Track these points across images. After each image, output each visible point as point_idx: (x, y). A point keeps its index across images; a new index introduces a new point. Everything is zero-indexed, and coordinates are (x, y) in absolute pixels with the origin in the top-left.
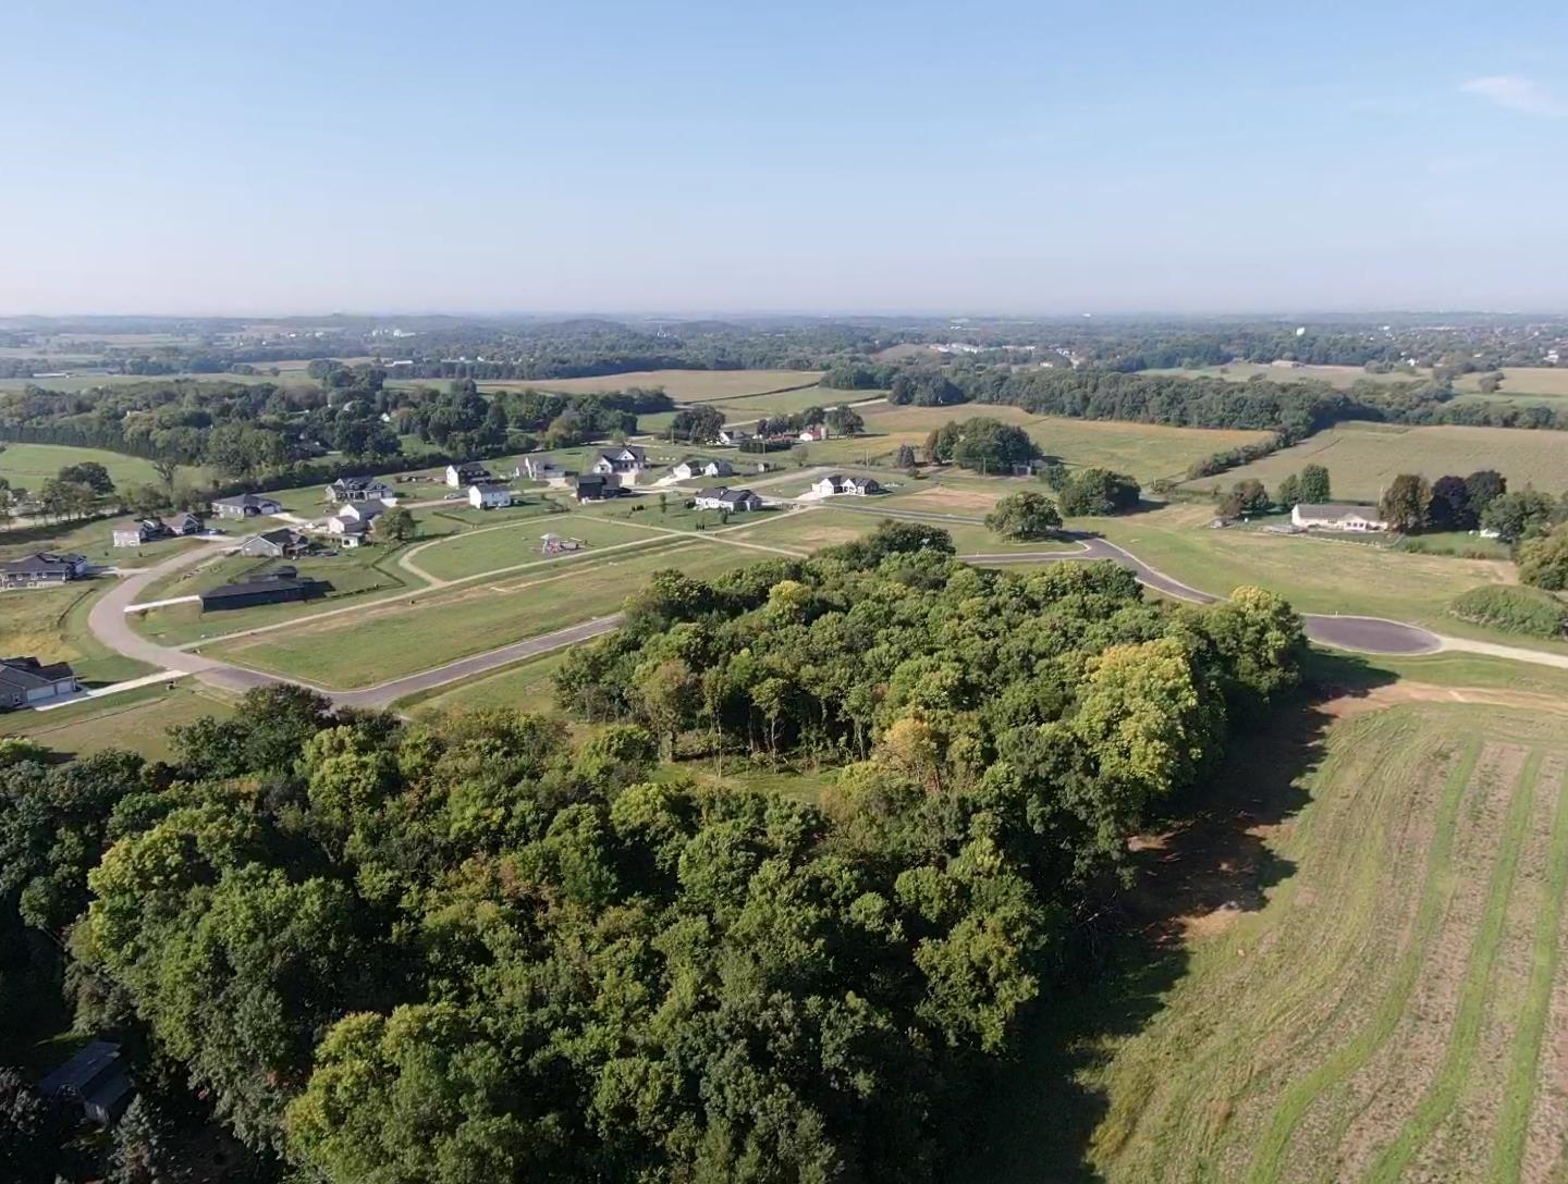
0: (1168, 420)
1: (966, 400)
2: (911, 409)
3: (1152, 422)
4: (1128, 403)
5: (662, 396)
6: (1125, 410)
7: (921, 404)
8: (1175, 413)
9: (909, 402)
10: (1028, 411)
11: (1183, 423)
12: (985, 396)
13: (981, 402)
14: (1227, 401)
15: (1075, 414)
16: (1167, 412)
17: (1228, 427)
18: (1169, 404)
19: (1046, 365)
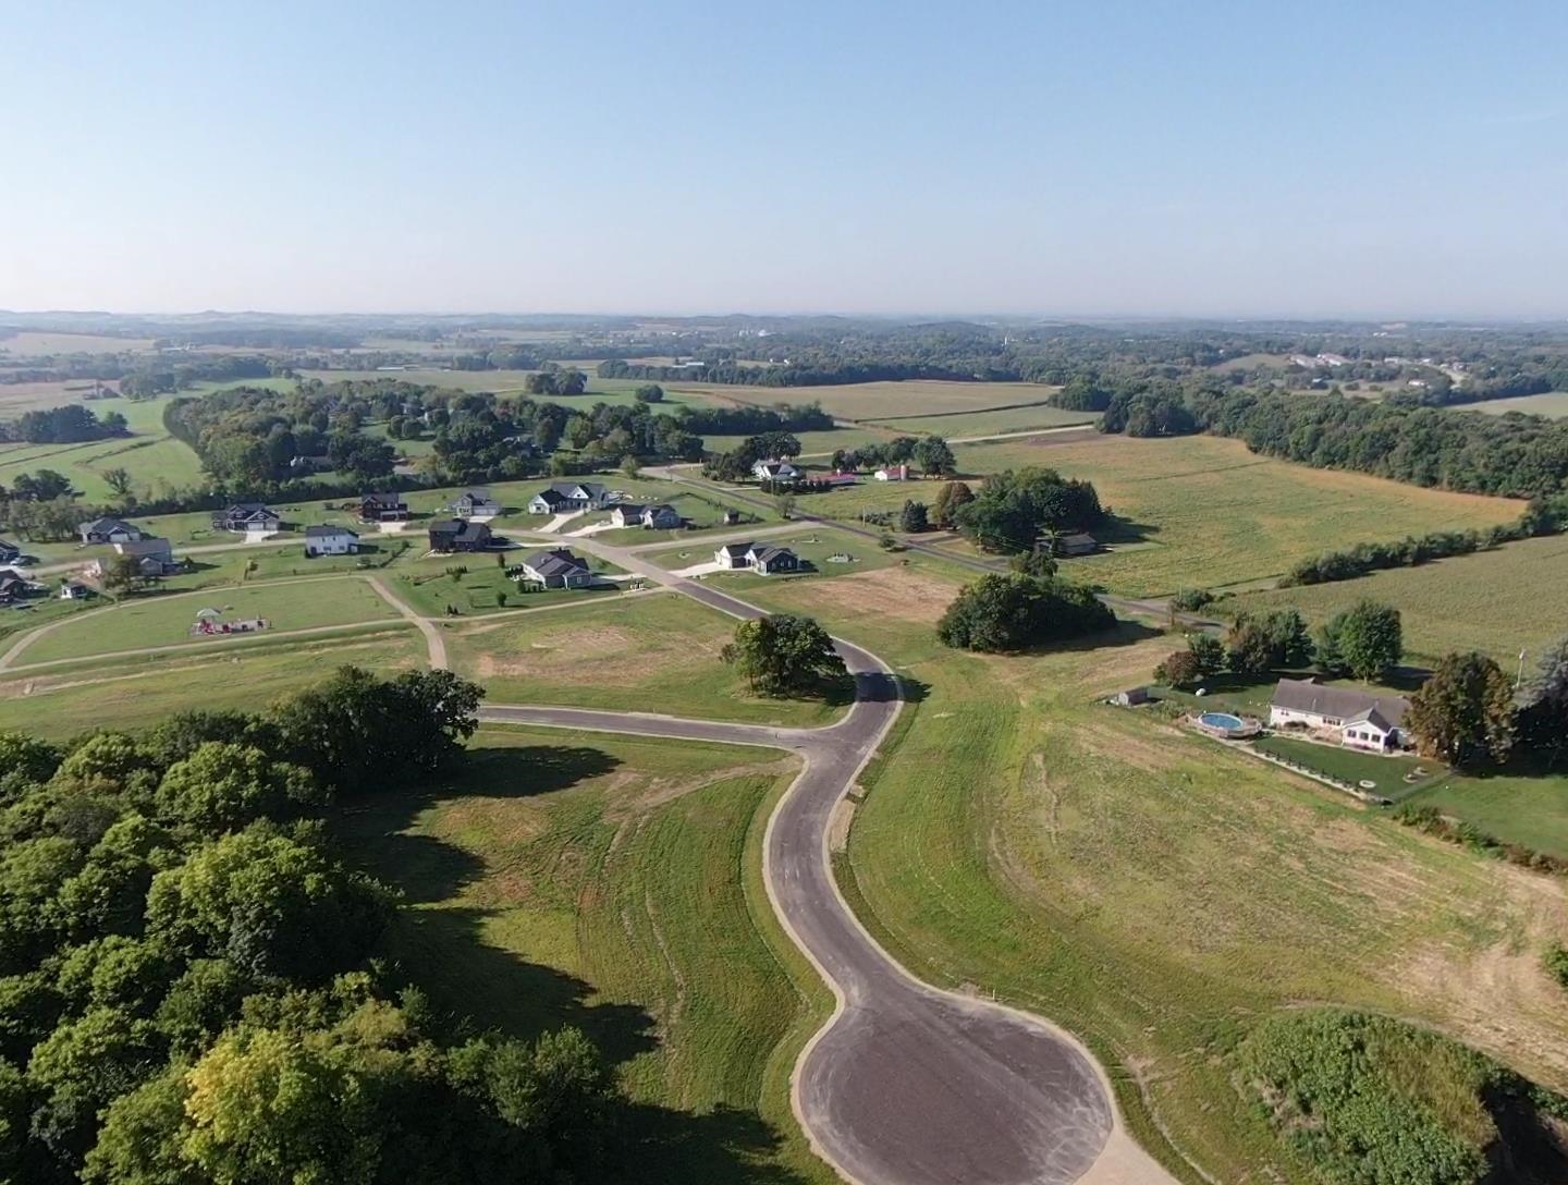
0: (1410, 475)
1: (1197, 431)
2: (1120, 440)
3: (1390, 477)
4: (1365, 448)
5: (817, 412)
6: (1359, 458)
7: (1133, 434)
8: (1418, 468)
9: (1119, 431)
10: (1251, 448)
11: (1431, 481)
12: (1218, 427)
13: (1214, 434)
14: (1494, 452)
15: (1301, 458)
16: (1411, 464)
17: (1492, 494)
18: (1416, 453)
19: (1416, 383)
